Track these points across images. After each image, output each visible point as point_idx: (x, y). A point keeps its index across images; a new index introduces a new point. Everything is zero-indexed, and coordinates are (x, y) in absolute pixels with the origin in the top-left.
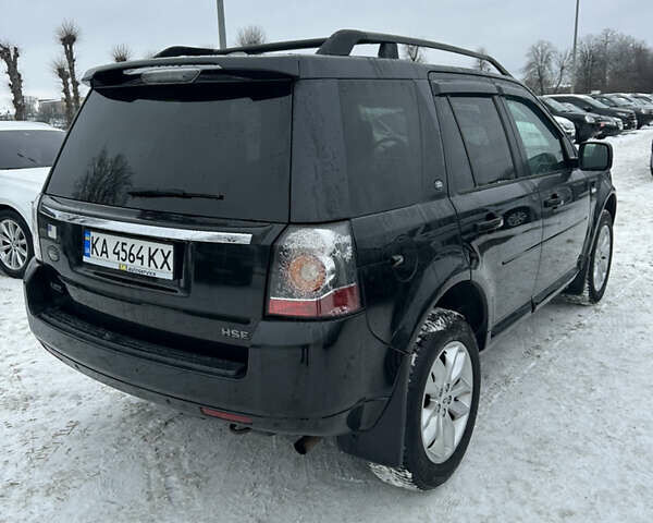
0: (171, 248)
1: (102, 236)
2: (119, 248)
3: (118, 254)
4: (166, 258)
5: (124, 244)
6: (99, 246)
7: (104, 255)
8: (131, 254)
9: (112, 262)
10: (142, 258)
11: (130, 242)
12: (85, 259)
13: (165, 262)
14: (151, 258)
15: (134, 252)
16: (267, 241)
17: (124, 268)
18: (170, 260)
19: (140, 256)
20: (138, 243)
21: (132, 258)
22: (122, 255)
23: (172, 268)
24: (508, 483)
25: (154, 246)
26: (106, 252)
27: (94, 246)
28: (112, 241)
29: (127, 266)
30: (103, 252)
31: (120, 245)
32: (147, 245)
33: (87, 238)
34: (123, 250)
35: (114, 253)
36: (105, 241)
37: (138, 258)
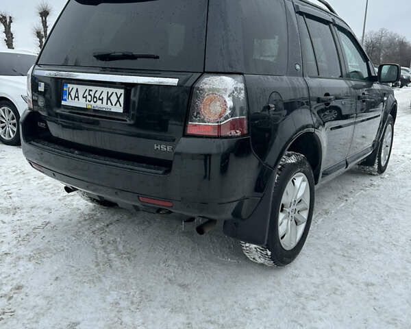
0: (122, 91)
1: (75, 87)
3: (86, 98)
4: (118, 98)
5: (90, 90)
6: (73, 94)
7: (76, 99)
8: (94, 97)
9: (81, 103)
10: (102, 100)
11: (94, 88)
12: (63, 103)
13: (118, 101)
14: (108, 98)
15: (97, 95)
16: (189, 84)
17: (90, 107)
18: (122, 100)
19: (101, 98)
20: (100, 89)
21: (95, 100)
22: (89, 98)
23: (122, 105)
24: (331, 266)
25: (111, 90)
26: (78, 97)
27: (69, 94)
28: (82, 89)
29: (92, 105)
30: (75, 97)
31: (88, 91)
32: (106, 90)
33: (65, 89)
34: (89, 95)
35: (83, 97)
36: (77, 91)
37: (99, 99)
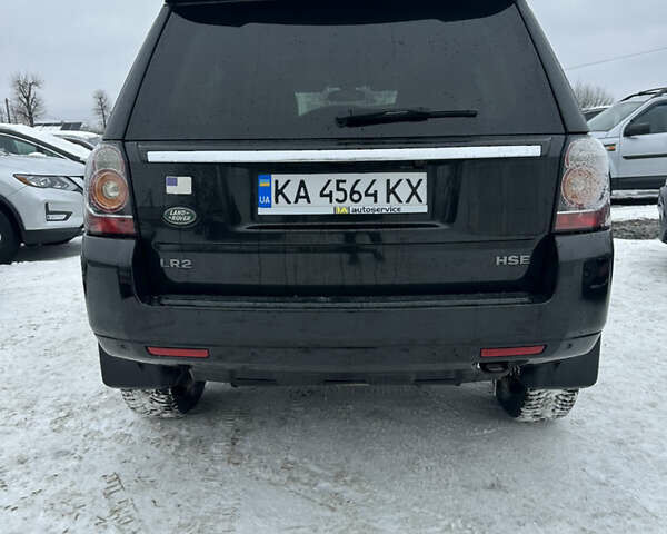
1: (296, 179)
2: (332, 187)
3: (330, 195)
4: (414, 189)
5: (338, 182)
6: (291, 192)
7: (302, 201)
8: (354, 192)
9: (319, 207)
10: (375, 195)
11: (350, 178)
12: (262, 211)
13: (414, 193)
14: (391, 191)
15: (361, 188)
16: (556, 153)
18: (422, 191)
19: (371, 192)
21: (356, 197)
23: (424, 200)
25: (394, 177)
26: (307, 197)
27: (279, 192)
28: (315, 182)
29: (347, 207)
30: (298, 197)
31: (333, 183)
32: (382, 177)
34: (339, 189)
35: (322, 195)
36: (302, 184)
37: (367, 194)
